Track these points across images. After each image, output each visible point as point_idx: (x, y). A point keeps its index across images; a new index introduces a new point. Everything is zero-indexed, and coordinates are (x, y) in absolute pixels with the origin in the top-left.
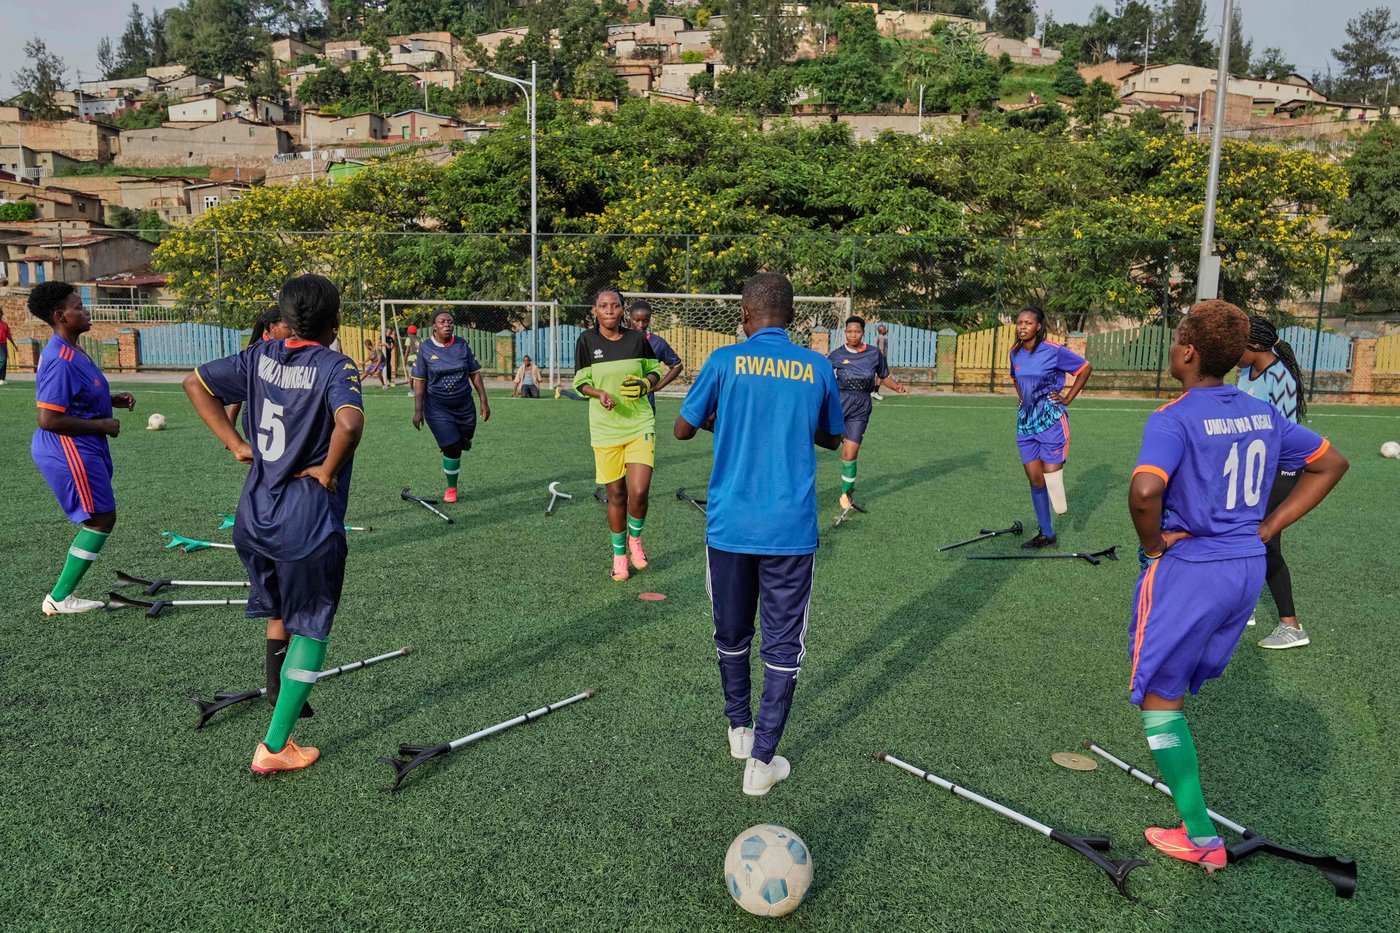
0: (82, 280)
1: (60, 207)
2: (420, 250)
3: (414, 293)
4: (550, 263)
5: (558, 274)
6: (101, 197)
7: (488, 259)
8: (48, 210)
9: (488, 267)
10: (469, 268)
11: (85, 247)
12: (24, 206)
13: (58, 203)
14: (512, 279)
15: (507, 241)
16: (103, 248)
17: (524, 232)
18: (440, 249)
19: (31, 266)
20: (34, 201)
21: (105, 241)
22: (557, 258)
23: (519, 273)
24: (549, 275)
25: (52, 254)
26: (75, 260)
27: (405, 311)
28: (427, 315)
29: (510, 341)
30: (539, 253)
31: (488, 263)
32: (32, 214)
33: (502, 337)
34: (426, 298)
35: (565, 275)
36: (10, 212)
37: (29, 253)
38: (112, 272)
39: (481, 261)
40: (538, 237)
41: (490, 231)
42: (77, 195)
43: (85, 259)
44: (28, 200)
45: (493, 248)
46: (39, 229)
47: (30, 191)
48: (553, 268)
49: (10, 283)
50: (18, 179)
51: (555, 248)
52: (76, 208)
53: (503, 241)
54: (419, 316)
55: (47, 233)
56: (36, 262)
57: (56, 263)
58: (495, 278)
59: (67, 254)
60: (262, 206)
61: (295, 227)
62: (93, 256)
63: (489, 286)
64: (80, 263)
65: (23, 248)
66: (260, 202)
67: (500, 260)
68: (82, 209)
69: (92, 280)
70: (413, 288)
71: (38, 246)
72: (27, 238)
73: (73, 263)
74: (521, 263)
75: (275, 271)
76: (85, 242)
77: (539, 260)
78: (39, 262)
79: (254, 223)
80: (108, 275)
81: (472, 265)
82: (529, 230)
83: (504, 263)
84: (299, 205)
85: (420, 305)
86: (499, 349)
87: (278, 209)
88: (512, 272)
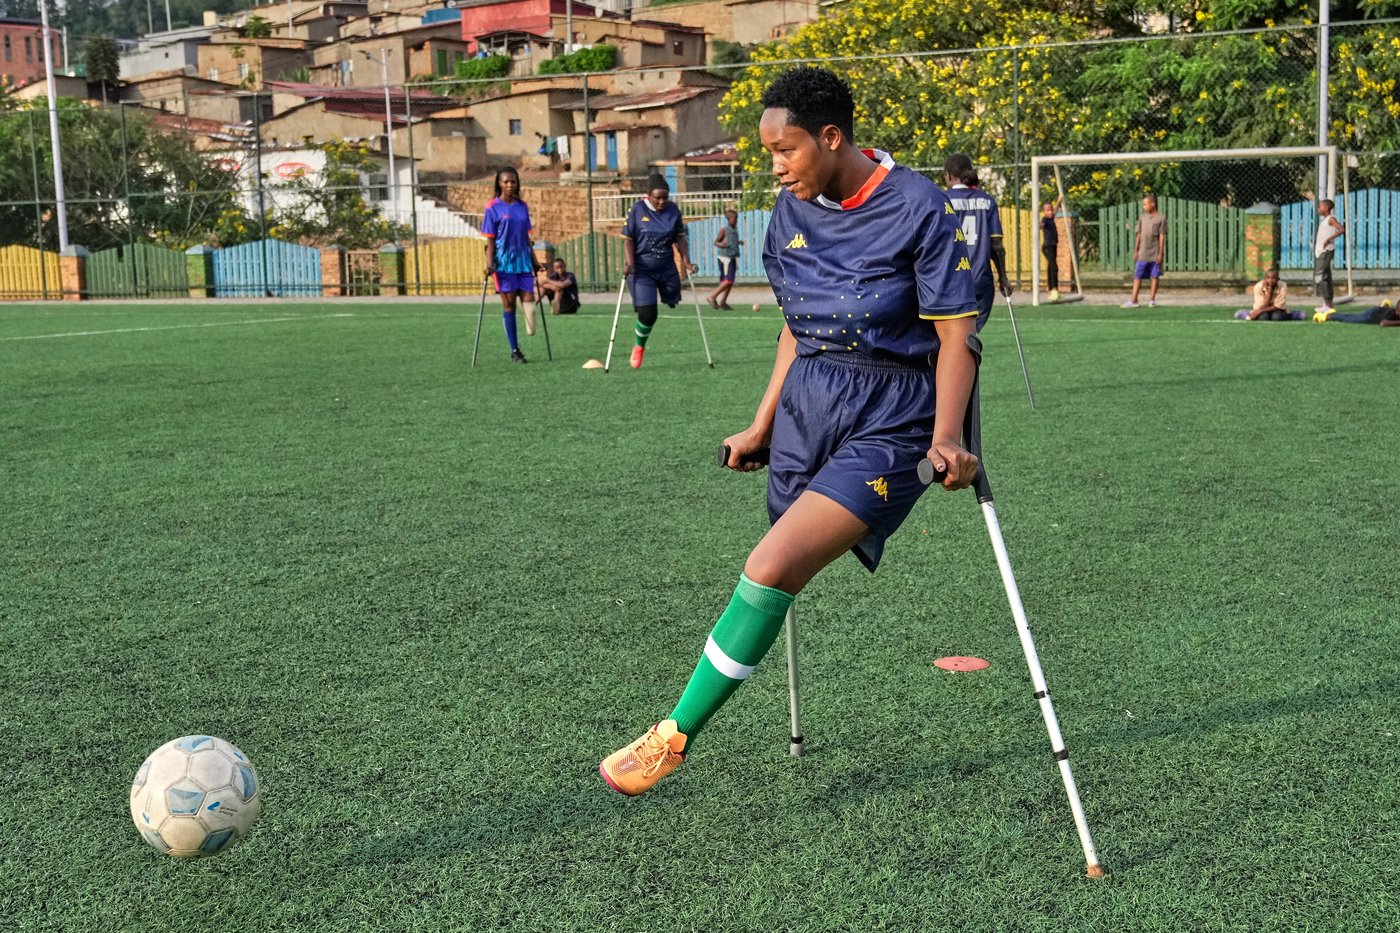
0: (667, 157)
1: (648, 49)
2: (1123, 69)
3: (1113, 144)
4: (1353, 76)
5: (1368, 96)
6: (706, 30)
7: (1235, 76)
8: (632, 54)
9: (1238, 92)
10: (1203, 95)
11: (672, 106)
12: (602, 52)
13: (646, 44)
14: (1282, 111)
15: (1275, 44)
16: (697, 106)
17: (1308, 23)
18: (1157, 64)
19: (601, 139)
20: (615, 43)
21: (701, 96)
22: (1369, 67)
23: (1295, 98)
24: (1350, 99)
25: (630, 120)
26: (658, 127)
27: (1095, 176)
28: (1132, 181)
29: (1270, 221)
30: (1333, 61)
31: (1236, 84)
32: (611, 60)
33: (1256, 216)
34: (1132, 150)
35: (1381, 97)
36: (584, 62)
37: (601, 120)
38: (706, 141)
39: (1223, 80)
40: (1332, 32)
41: (1246, 26)
42: (673, 29)
43: (673, 126)
44: (608, 43)
45: (1246, 56)
46: (616, 82)
47: (611, 31)
48: (1357, 86)
49: (573, 167)
50: (599, 13)
51: (1367, 48)
52: (670, 49)
53: (1267, 43)
54: (1118, 183)
55: (626, 89)
56: (606, 132)
57: (635, 133)
58: (1250, 110)
59: (645, 119)
60: (880, 15)
61: (922, 46)
62: (683, 120)
63: (1241, 125)
64: (665, 130)
65: (593, 114)
66: (876, 10)
67: (1258, 78)
68: (678, 50)
69: (681, 156)
70: (1109, 138)
71: (611, 109)
72: (599, 98)
73: (657, 132)
74: (1300, 81)
75: (887, 120)
76: (672, 99)
77: (1333, 70)
78: (611, 133)
79: (863, 44)
80: (703, 148)
81: (1210, 89)
82: (1316, 20)
83: (1268, 82)
84: (931, 9)
85: (1119, 165)
86: (1249, 234)
87: (898, 18)
88: (1283, 97)
